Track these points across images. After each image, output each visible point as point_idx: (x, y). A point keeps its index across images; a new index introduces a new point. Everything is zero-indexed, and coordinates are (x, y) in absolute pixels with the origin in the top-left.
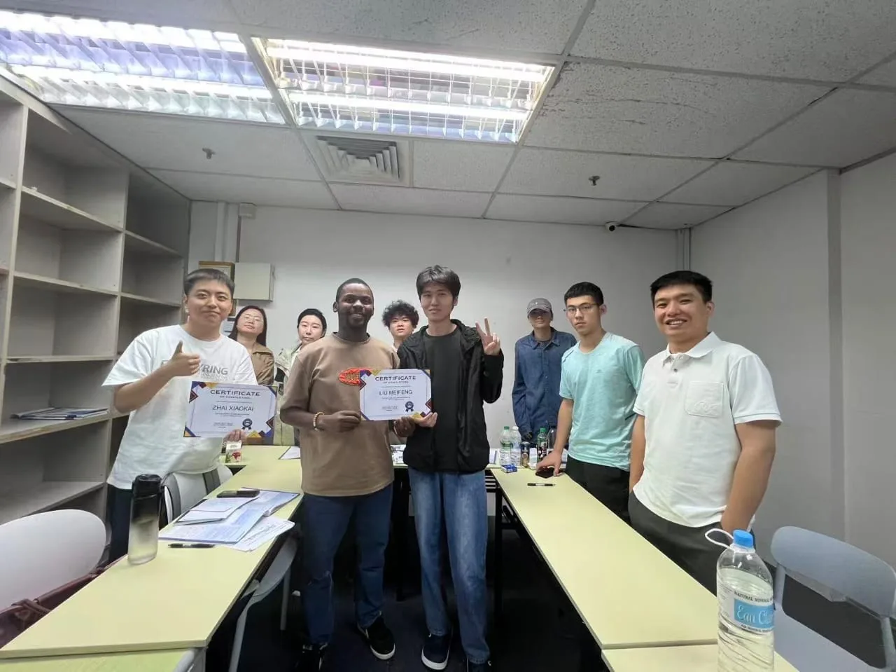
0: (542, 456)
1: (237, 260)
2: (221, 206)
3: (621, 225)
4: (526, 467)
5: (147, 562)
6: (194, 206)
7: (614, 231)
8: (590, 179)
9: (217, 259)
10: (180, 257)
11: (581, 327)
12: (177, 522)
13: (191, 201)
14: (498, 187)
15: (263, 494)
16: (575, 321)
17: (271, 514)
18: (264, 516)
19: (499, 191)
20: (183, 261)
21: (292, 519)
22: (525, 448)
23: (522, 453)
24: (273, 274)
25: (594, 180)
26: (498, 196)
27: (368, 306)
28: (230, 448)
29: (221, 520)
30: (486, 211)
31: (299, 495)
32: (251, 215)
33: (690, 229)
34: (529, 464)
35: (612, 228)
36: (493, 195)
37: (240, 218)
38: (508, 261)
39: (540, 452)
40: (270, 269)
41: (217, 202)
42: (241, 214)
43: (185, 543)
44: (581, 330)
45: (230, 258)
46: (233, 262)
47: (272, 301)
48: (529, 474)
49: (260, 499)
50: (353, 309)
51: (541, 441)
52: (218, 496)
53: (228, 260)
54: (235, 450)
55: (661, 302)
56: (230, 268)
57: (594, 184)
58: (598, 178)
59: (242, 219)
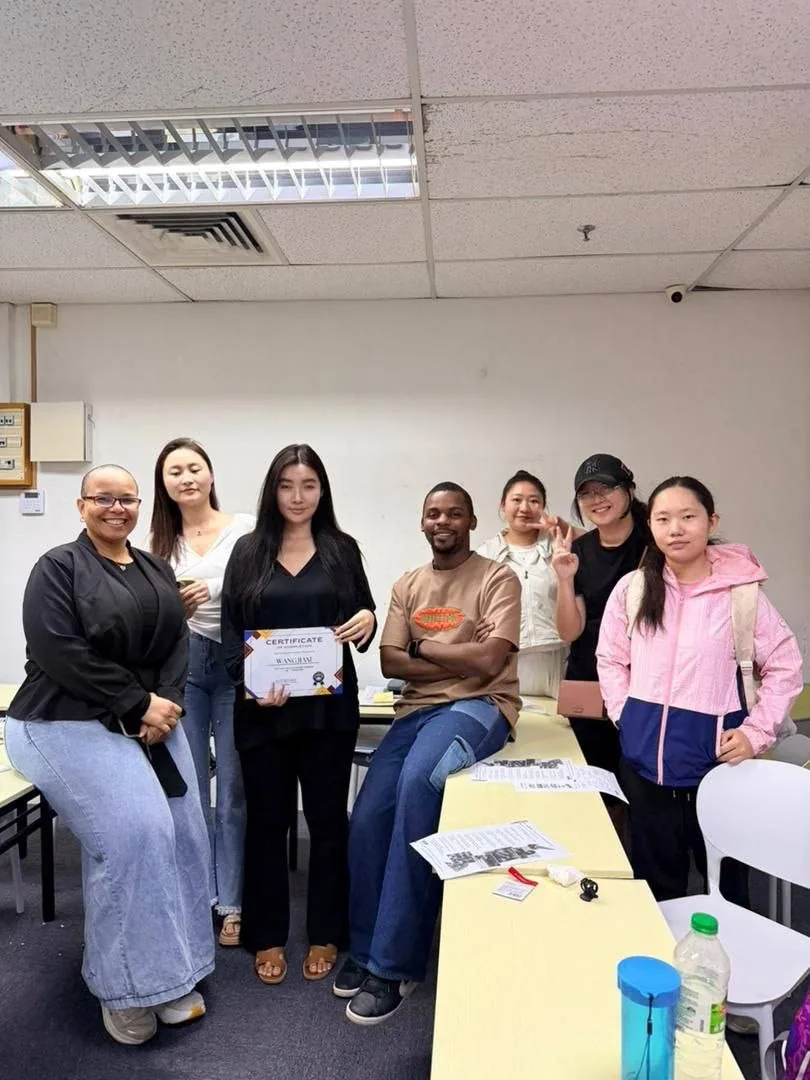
1: (34, 400)
2: (2, 311)
7: (683, 300)
8: (579, 230)
9: (4, 399)
19: (436, 259)
24: (89, 417)
25: (586, 230)
32: (49, 323)
35: (677, 297)
36: (429, 264)
37: (34, 328)
38: (483, 373)
40: (83, 408)
42: (35, 323)
45: (23, 397)
46: (28, 403)
47: (89, 463)
50: (436, 527)
53: (19, 400)
56: (23, 414)
57: (587, 239)
58: (593, 228)
59: (38, 329)
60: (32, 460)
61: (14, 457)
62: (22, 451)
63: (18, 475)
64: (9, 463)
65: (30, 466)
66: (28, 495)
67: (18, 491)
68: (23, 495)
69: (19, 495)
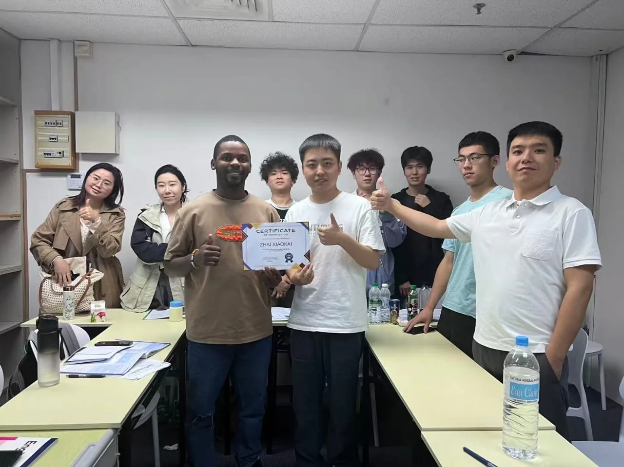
0: (412, 313)
1: (77, 109)
2: (54, 45)
3: (523, 53)
4: (395, 324)
5: (52, 386)
6: (25, 46)
7: (514, 60)
8: (474, 7)
9: (55, 107)
10: (14, 106)
11: (468, 177)
12: (67, 362)
13: (20, 40)
14: (370, 18)
15: (136, 344)
16: (464, 171)
17: (148, 357)
18: (141, 359)
19: (372, 22)
20: (16, 111)
21: (167, 360)
22: (395, 305)
23: (391, 310)
24: (118, 123)
25: (479, 7)
26: (370, 27)
27: (245, 164)
28: (94, 308)
29: (105, 360)
30: (359, 42)
31: (170, 344)
32: (87, 55)
33: (607, 55)
34: (398, 320)
35: (511, 58)
36: (365, 26)
37: (75, 59)
38: (387, 102)
39: (410, 309)
40: (114, 117)
41: (48, 40)
42: (76, 54)
43: (80, 375)
44: (470, 180)
45: (69, 107)
46: (73, 111)
47: (118, 155)
48: (397, 331)
49: (135, 347)
50: (230, 168)
51: (411, 298)
52: (96, 345)
53: (65, 109)
54: (100, 310)
55: (516, 149)
56: (70, 119)
57: (479, 12)
58: (484, 5)
59: (78, 59)
60: (77, 152)
61: (63, 149)
62: (69, 144)
63: (67, 162)
64: (60, 153)
65: (75, 156)
66: (73, 176)
67: (66, 173)
68: (69, 177)
69: (66, 176)
